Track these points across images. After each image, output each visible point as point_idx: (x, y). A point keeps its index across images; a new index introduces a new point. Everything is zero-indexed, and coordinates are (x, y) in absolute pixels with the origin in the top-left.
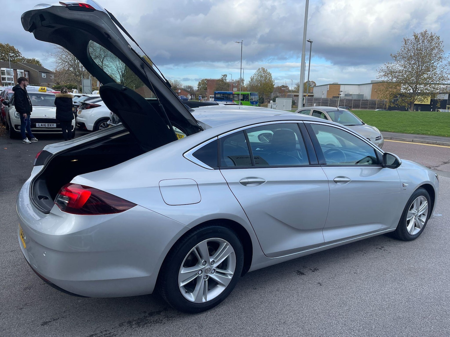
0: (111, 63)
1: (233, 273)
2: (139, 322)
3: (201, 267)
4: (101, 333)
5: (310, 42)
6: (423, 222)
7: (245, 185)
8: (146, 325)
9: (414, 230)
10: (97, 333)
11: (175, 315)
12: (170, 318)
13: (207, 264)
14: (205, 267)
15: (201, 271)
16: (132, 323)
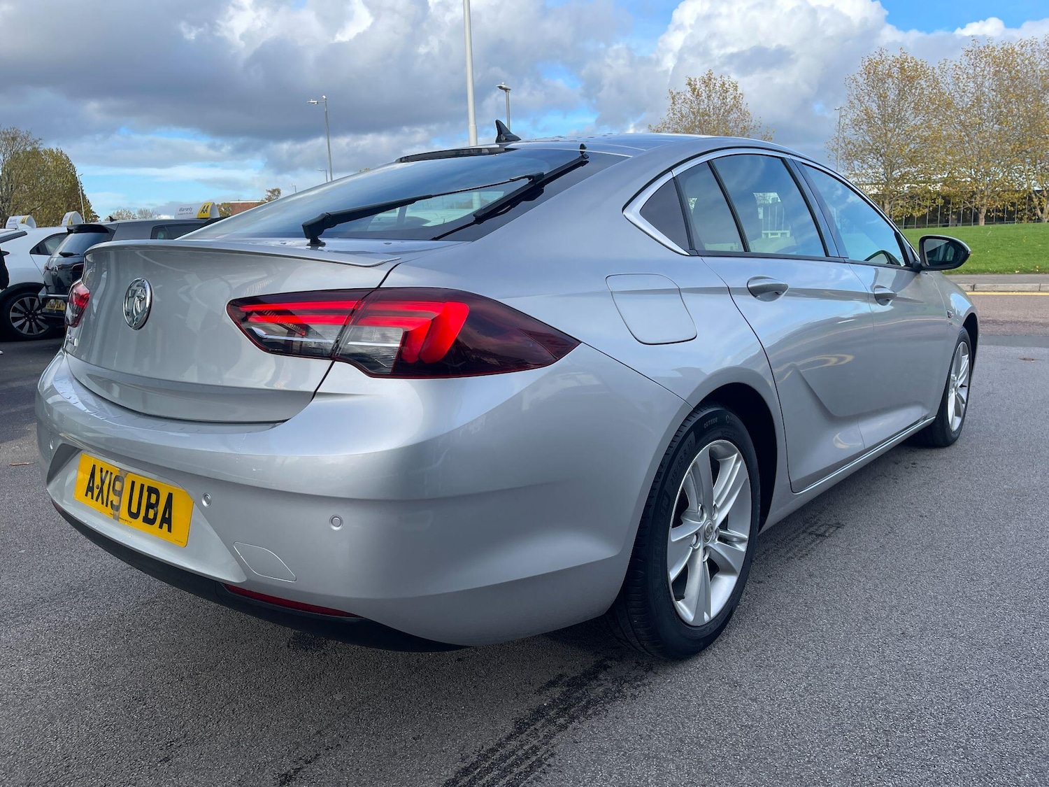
1: (747, 537)
2: (565, 709)
3: (696, 524)
4: (485, 757)
5: (506, 90)
6: (963, 402)
7: (755, 296)
8: (590, 712)
9: (955, 422)
10: (477, 762)
11: (640, 672)
12: (635, 681)
13: (705, 516)
14: (704, 523)
15: (695, 537)
16: (548, 714)
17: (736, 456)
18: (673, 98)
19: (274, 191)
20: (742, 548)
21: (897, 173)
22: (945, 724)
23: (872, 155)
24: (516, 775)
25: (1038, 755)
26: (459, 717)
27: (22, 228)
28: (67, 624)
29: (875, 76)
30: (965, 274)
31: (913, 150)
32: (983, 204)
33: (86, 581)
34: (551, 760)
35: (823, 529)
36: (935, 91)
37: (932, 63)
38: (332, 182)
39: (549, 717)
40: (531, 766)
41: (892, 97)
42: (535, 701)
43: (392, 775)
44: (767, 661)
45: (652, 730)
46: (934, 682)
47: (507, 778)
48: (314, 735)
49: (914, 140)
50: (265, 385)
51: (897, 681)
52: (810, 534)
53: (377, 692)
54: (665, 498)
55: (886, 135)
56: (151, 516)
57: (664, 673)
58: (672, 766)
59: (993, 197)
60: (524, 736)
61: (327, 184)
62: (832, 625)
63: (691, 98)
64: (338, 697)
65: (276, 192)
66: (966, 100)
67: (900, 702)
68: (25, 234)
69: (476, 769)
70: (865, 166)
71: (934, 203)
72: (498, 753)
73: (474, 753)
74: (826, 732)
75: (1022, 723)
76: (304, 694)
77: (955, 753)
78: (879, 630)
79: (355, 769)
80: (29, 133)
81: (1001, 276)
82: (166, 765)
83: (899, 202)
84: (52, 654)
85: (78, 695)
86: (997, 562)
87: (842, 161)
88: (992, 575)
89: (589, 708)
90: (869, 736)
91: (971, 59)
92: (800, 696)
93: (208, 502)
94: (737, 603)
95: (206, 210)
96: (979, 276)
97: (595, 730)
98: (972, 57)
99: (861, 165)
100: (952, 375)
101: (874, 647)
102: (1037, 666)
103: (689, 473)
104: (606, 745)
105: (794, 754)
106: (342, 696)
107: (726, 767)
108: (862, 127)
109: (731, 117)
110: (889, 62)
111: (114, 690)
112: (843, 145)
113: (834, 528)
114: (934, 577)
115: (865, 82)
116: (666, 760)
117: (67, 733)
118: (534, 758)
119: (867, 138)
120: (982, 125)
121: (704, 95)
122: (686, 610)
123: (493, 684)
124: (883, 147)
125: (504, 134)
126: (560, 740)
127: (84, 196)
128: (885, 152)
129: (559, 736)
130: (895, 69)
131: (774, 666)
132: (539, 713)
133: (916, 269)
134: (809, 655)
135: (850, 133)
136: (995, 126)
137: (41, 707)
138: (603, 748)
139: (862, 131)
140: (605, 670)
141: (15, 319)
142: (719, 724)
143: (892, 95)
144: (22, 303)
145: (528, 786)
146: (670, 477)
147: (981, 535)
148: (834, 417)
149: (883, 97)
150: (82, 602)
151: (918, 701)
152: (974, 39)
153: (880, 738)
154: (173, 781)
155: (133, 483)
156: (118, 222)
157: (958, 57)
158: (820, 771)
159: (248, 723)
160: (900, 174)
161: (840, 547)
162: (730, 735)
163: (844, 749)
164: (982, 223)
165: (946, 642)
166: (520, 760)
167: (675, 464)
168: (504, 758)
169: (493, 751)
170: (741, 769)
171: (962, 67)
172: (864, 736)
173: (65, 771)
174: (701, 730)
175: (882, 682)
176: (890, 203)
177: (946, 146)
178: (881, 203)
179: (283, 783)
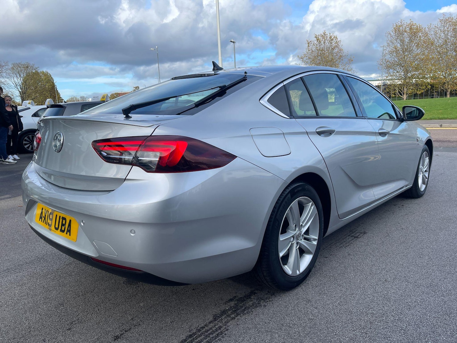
0: (7, 80)
1: (317, 238)
2: (235, 311)
3: (293, 233)
4: (199, 330)
5: (233, 42)
6: (426, 178)
7: (320, 135)
8: (245, 312)
9: (422, 187)
10: (195, 332)
11: (269, 296)
12: (266, 299)
13: (297, 229)
14: (297, 232)
15: (292, 238)
16: (227, 313)
17: (311, 203)
18: (308, 43)
19: (137, 87)
20: (315, 243)
21: (409, 75)
22: (398, 320)
23: (398, 66)
24: (211, 338)
25: (436, 334)
26: (190, 313)
27: (29, 106)
28: (35, 273)
29: (399, 31)
30: (438, 120)
31: (416, 64)
32: (449, 88)
33: (45, 255)
34: (226, 332)
35: (358, 234)
36: (426, 38)
37: (424, 26)
38: (160, 83)
39: (228, 314)
40: (218, 334)
41: (407, 41)
42: (223, 307)
43: (160, 337)
44: (324, 292)
45: (270, 320)
46: (395, 302)
47: (207, 339)
48: (130, 320)
49: (417, 60)
50: (113, 176)
51: (380, 301)
52: (352, 236)
53: (158, 303)
54: (277, 222)
55: (404, 58)
56: (63, 229)
57: (279, 296)
58: (277, 335)
59: (453, 85)
60: (216, 322)
61: (159, 84)
62: (355, 276)
63: (317, 43)
64: (142, 305)
65: (137, 88)
66: (440, 41)
67: (379, 310)
68: (29, 108)
69: (195, 335)
70: (395, 72)
71: (427, 87)
72: (205, 329)
73: (195, 329)
74: (345, 322)
75: (432, 320)
76: (128, 303)
77: (400, 332)
78: (375, 278)
79: (145, 334)
80: (34, 65)
81: (454, 120)
82: (69, 331)
83: (411, 87)
84: (28, 285)
85: (37, 302)
86: (433, 249)
87: (384, 70)
88: (430, 255)
89: (245, 310)
90: (363, 324)
91: (442, 23)
92: (336, 307)
93: (84, 224)
94: (313, 266)
95: (104, 98)
96: (444, 120)
97: (247, 320)
98: (443, 22)
99: (393, 71)
100: (421, 166)
101: (372, 286)
102: (443, 295)
103: (288, 211)
104: (250, 326)
105: (330, 331)
106: (143, 304)
107: (299, 336)
108: (393, 54)
109: (334, 51)
110: (405, 26)
111: (51, 300)
112: (385, 62)
113: (362, 234)
114: (403, 256)
115: (394, 34)
116: (274, 333)
117: (31, 318)
118: (219, 331)
119: (396, 59)
120: (448, 53)
121: (322, 42)
122: (288, 269)
123: (206, 300)
124: (403, 63)
125: (216, 67)
126: (231, 324)
127: (57, 91)
128: (404, 65)
129: (231, 322)
130: (408, 28)
131: (327, 294)
132: (224, 312)
133: (401, 120)
134: (343, 289)
135: (388, 57)
136: (454, 53)
137: (22, 307)
138: (249, 327)
139: (393, 56)
140: (254, 294)
141: (26, 144)
142: (299, 318)
143: (407, 40)
144: (29, 138)
145: (215, 342)
146: (279, 213)
147: (428, 238)
148: (360, 186)
149: (402, 41)
150: (42, 264)
151: (387, 310)
152: (444, 14)
153: (368, 325)
154: (71, 338)
155: (57, 215)
156: (68, 103)
157: (437, 23)
158: (339, 339)
159: (104, 315)
160: (411, 75)
161: (364, 242)
162: (303, 322)
163: (351, 330)
164: (448, 96)
165: (404, 284)
166: (214, 332)
167: (281, 207)
168: (207, 331)
169: (203, 328)
170: (306, 337)
171: (438, 27)
172: (361, 324)
173: (29, 333)
174: (291, 320)
175: (372, 301)
176: (406, 88)
177: (431, 62)
178: (403, 88)
179: (115, 340)
